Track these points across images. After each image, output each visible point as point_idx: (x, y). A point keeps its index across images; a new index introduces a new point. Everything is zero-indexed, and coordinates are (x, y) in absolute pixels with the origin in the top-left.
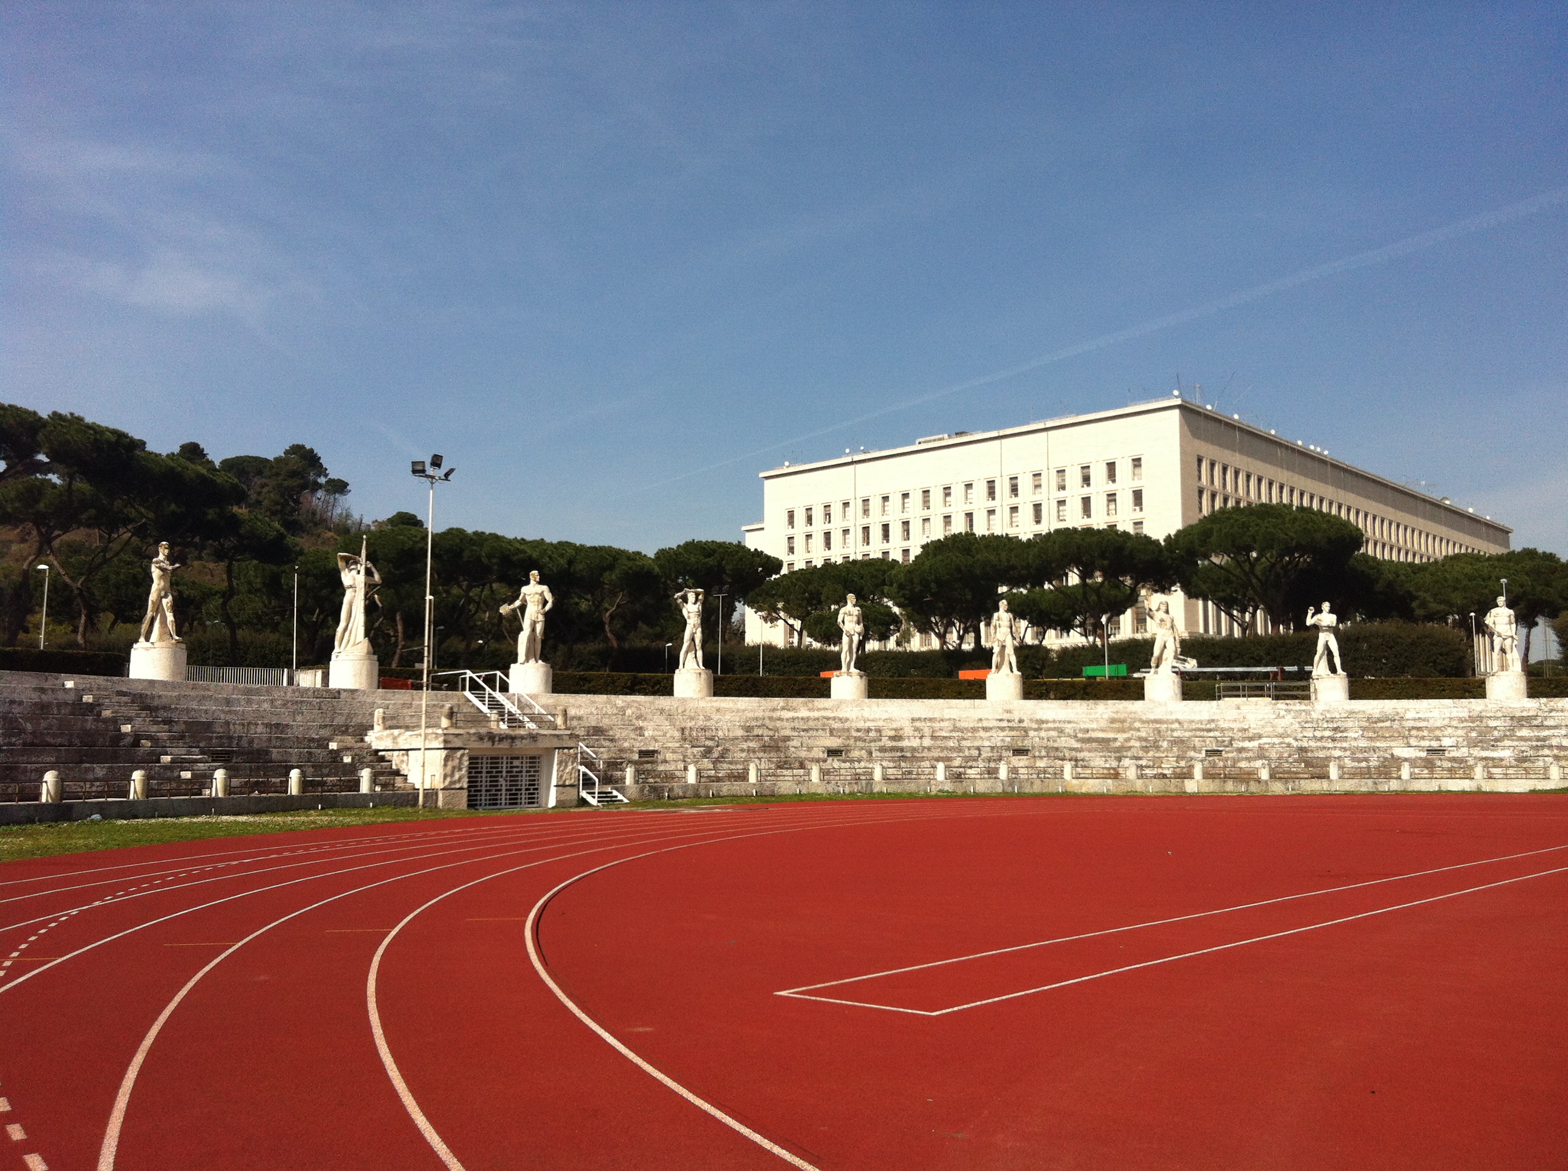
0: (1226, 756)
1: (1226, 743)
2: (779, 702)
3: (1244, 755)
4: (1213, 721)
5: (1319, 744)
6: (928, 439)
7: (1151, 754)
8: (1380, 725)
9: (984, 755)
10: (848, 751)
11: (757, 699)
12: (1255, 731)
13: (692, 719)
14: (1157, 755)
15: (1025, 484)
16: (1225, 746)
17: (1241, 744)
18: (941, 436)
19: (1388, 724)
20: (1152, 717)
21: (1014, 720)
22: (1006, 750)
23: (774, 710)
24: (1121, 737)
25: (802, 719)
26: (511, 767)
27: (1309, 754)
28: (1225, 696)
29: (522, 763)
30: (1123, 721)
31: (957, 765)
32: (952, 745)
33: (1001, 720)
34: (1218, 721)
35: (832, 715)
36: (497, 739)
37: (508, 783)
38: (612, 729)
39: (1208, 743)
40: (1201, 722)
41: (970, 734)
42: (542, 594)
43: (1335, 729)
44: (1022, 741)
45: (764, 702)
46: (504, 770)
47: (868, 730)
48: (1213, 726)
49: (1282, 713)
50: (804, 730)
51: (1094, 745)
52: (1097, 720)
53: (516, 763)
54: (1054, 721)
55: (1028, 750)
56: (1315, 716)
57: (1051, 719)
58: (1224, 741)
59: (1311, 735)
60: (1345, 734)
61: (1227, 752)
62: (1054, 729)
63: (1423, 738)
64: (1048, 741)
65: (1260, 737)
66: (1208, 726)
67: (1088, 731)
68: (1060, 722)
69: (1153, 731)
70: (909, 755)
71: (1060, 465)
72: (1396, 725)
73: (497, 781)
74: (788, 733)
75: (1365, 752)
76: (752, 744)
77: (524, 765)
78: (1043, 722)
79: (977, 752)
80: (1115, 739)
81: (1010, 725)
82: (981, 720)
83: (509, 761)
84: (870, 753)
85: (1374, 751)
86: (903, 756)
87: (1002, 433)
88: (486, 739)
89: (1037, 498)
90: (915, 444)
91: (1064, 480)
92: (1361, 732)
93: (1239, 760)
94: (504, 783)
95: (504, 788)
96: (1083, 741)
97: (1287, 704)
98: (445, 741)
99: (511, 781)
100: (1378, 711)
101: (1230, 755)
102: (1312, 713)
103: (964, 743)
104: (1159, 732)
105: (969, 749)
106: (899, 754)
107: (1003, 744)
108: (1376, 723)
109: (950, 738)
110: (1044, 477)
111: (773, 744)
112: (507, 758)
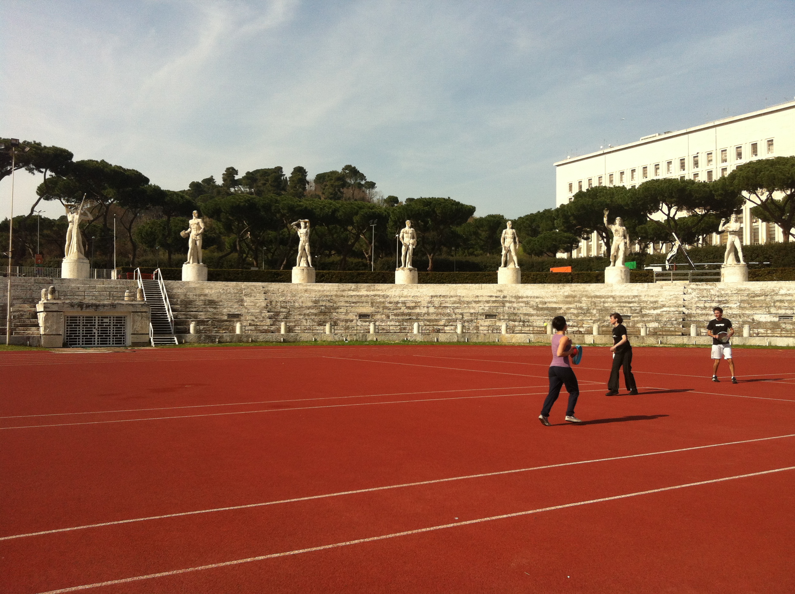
0: (633, 319)
1: (637, 311)
2: (353, 286)
3: (645, 319)
4: (637, 296)
5: (704, 312)
6: (647, 137)
7: (580, 318)
8: (756, 299)
9: (466, 318)
10: (373, 315)
11: (337, 284)
12: (662, 303)
13: (283, 295)
14: (584, 318)
15: (702, 160)
16: (636, 313)
17: (648, 312)
18: (654, 135)
19: (762, 298)
20: (598, 294)
21: (499, 297)
22: (481, 315)
23: (343, 291)
24: (565, 307)
25: (357, 296)
26: (103, 323)
27: (693, 319)
28: (657, 280)
29: (110, 320)
30: (574, 297)
31: (442, 324)
32: (449, 312)
33: (491, 296)
34: (640, 296)
35: (383, 294)
36: (85, 306)
37: (100, 332)
38: (221, 301)
39: (624, 310)
40: (629, 297)
41: (466, 305)
42: (198, 224)
43: (719, 302)
44: (496, 310)
45: (342, 286)
46: (97, 324)
47: (398, 303)
48: (637, 299)
49: (690, 291)
50: (353, 303)
51: (546, 312)
52: (556, 296)
53: (105, 320)
54: (527, 297)
55: (496, 315)
56: (713, 292)
57: (525, 295)
58: (636, 310)
59: (702, 305)
60: (727, 305)
61: (634, 317)
62: (522, 302)
63: (780, 308)
64: (514, 309)
65: (664, 306)
66: (633, 300)
67: (546, 303)
68: (531, 297)
69: (591, 303)
70: (414, 318)
71: (723, 147)
72: (768, 299)
73: (92, 331)
74: (342, 304)
75: (733, 317)
76: (313, 311)
77: (112, 321)
78: (520, 297)
79: (461, 316)
80: (560, 308)
81: (497, 299)
82: (478, 296)
83: (100, 319)
84: (388, 317)
85: (740, 317)
86: (410, 319)
87: (688, 130)
88: (76, 306)
89: (709, 168)
90: (639, 140)
91: (726, 156)
92: (738, 304)
93: (638, 322)
94: (96, 332)
95: (96, 335)
96: (538, 309)
97: (697, 285)
98: (45, 307)
99: (101, 331)
100: (759, 289)
101: (636, 319)
102: (711, 291)
103: (457, 311)
104: (595, 303)
105: (456, 315)
106: (408, 317)
107: (483, 311)
108: (754, 297)
109: (447, 307)
110: (714, 155)
111: (327, 310)
112: (99, 317)
